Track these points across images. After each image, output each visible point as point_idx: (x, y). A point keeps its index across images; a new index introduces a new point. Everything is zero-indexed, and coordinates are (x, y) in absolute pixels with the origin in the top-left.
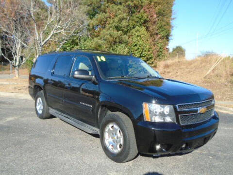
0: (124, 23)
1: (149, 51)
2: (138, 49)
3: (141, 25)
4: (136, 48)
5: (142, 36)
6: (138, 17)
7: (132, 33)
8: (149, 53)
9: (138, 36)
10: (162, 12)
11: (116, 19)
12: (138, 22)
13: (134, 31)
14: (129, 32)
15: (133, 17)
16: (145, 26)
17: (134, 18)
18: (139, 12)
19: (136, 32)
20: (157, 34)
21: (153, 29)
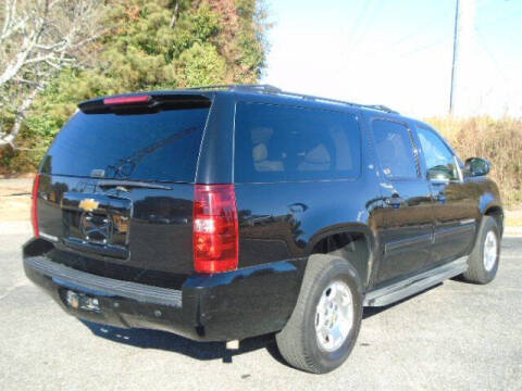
0: (164, 35)
3: (204, 40)
5: (210, 67)
6: (196, 20)
7: (184, 59)
9: (199, 67)
10: (246, 7)
11: (144, 24)
12: (195, 32)
13: (187, 54)
14: (177, 57)
15: (184, 18)
16: (213, 44)
17: (186, 22)
18: (198, 7)
19: (194, 56)
20: (238, 63)
21: (231, 51)
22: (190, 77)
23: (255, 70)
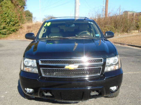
1: (16, 17)
2: (8, 16)
4: (6, 15)
5: (10, 7)
7: (2, 4)
8: (16, 19)
9: (6, 7)
19: (5, 4)
20: (18, 5)
21: (15, 2)
22: (4, 10)
23: (23, 7)
